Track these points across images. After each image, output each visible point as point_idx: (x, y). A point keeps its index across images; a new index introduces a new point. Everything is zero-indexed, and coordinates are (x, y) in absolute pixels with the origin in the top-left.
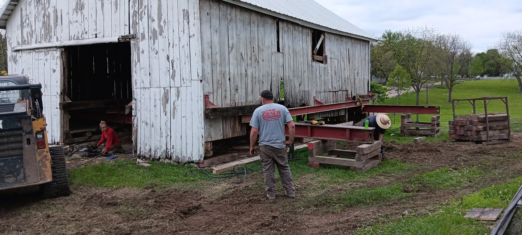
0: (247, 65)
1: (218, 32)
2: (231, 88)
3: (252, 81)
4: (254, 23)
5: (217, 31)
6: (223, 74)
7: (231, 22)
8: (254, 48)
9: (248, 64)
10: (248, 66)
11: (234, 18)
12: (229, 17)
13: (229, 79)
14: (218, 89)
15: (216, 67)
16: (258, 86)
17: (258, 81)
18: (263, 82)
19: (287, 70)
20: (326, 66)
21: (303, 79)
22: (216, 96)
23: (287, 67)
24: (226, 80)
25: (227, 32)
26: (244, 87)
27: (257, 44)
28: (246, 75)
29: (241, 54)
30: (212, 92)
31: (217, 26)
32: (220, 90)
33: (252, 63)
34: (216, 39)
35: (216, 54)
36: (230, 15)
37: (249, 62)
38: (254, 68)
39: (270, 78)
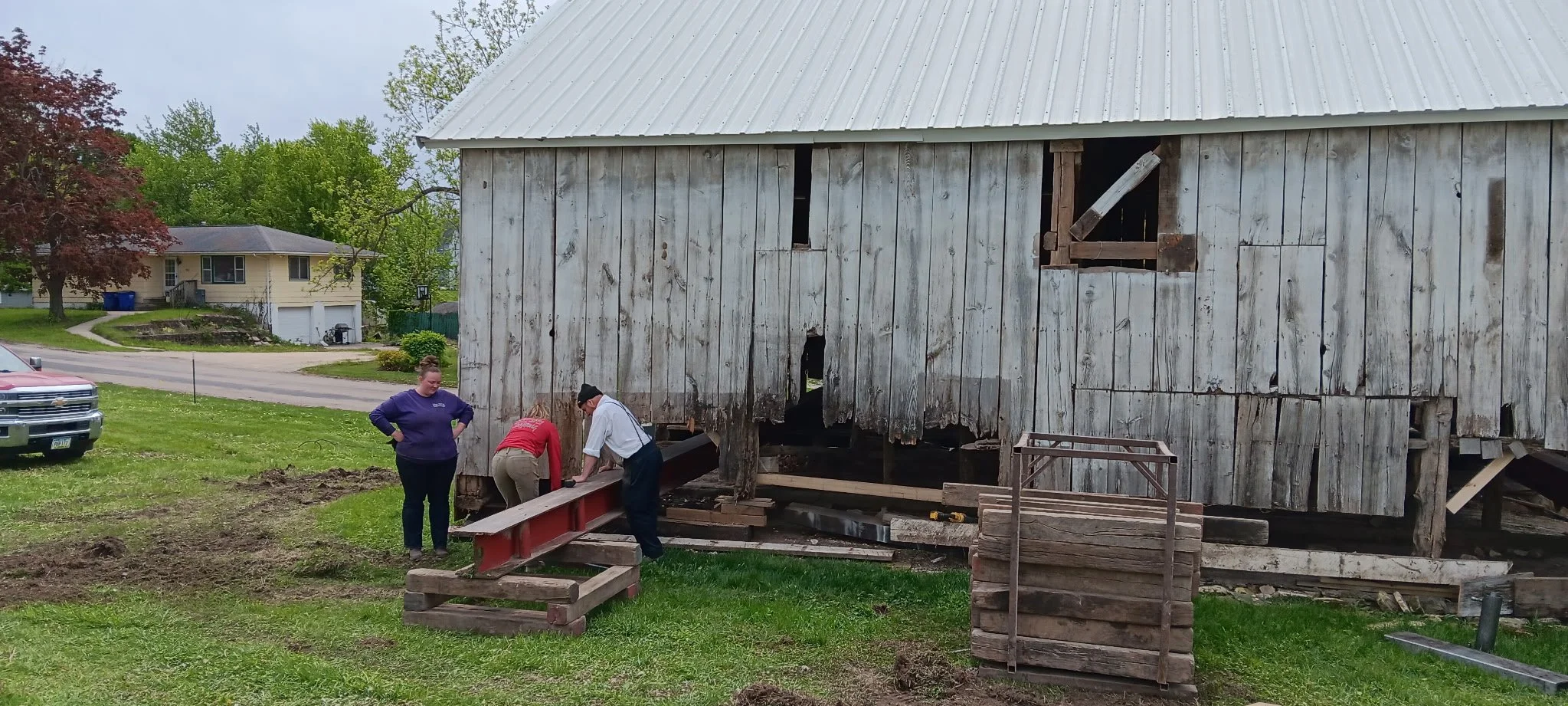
0: (632, 295)
1: (516, 223)
2: (558, 356)
3: (649, 339)
4: (671, 177)
5: (511, 221)
6: (528, 319)
7: (571, 190)
8: (665, 246)
9: (636, 292)
10: (637, 298)
11: (583, 177)
12: (561, 179)
13: (552, 333)
14: (508, 354)
15: (506, 305)
16: (678, 353)
17: (679, 337)
18: (706, 344)
19: (850, 306)
20: (1185, 278)
21: (959, 337)
22: (501, 371)
23: (850, 292)
24: (539, 335)
25: (551, 214)
26: (611, 352)
27: (680, 233)
28: (626, 322)
29: (604, 268)
30: (488, 362)
31: (515, 207)
32: (515, 361)
33: (652, 289)
34: (508, 238)
35: (508, 273)
36: (566, 172)
37: (641, 285)
38: (660, 306)
39: (746, 331)
